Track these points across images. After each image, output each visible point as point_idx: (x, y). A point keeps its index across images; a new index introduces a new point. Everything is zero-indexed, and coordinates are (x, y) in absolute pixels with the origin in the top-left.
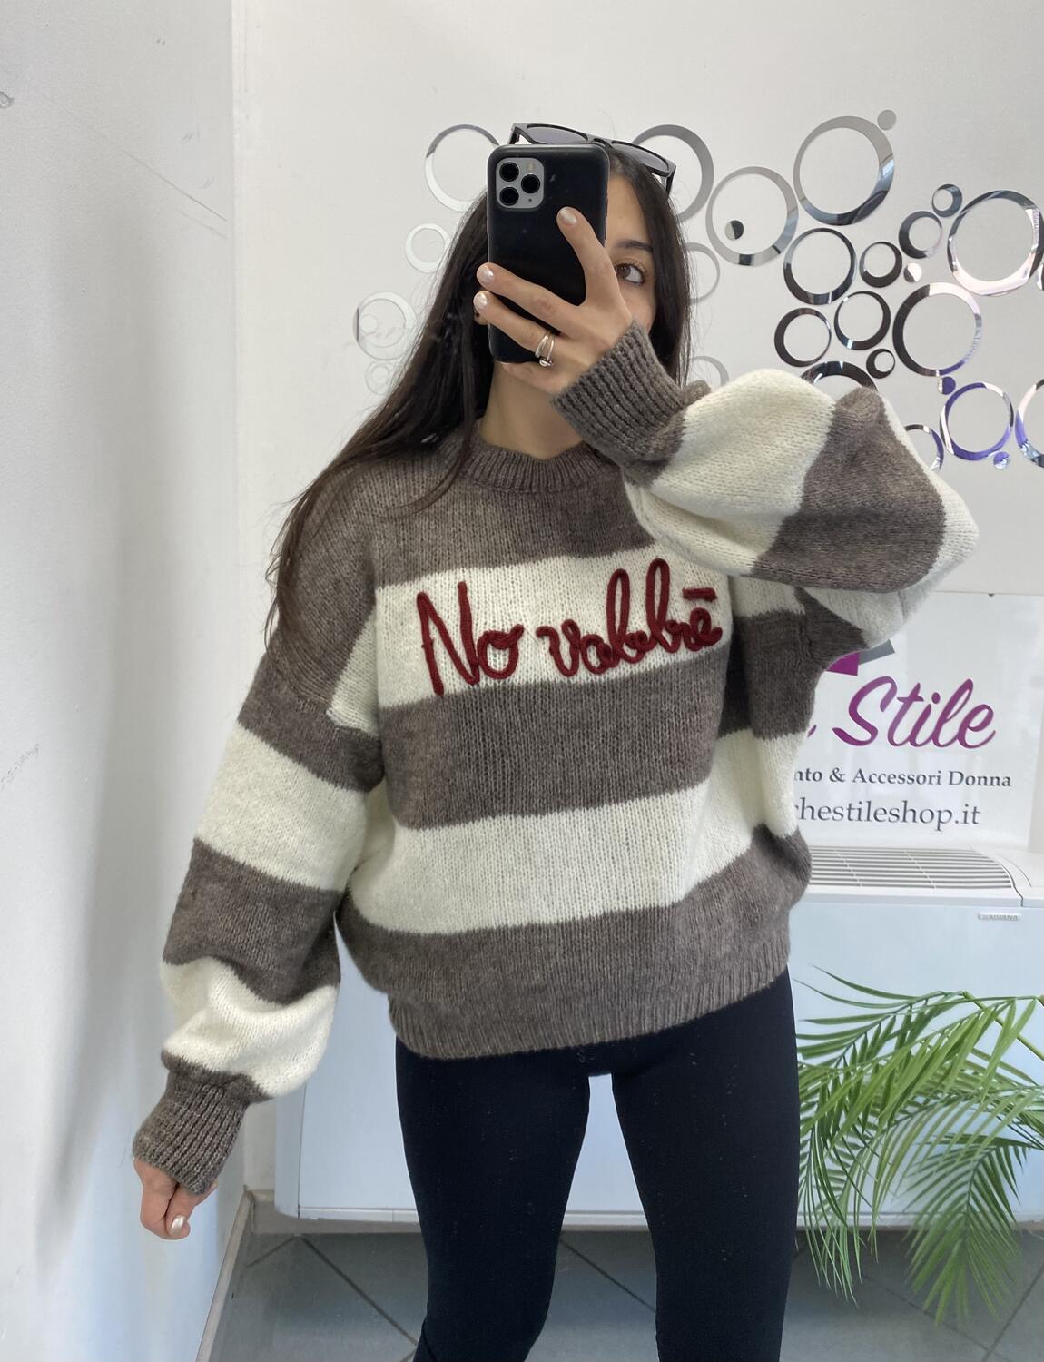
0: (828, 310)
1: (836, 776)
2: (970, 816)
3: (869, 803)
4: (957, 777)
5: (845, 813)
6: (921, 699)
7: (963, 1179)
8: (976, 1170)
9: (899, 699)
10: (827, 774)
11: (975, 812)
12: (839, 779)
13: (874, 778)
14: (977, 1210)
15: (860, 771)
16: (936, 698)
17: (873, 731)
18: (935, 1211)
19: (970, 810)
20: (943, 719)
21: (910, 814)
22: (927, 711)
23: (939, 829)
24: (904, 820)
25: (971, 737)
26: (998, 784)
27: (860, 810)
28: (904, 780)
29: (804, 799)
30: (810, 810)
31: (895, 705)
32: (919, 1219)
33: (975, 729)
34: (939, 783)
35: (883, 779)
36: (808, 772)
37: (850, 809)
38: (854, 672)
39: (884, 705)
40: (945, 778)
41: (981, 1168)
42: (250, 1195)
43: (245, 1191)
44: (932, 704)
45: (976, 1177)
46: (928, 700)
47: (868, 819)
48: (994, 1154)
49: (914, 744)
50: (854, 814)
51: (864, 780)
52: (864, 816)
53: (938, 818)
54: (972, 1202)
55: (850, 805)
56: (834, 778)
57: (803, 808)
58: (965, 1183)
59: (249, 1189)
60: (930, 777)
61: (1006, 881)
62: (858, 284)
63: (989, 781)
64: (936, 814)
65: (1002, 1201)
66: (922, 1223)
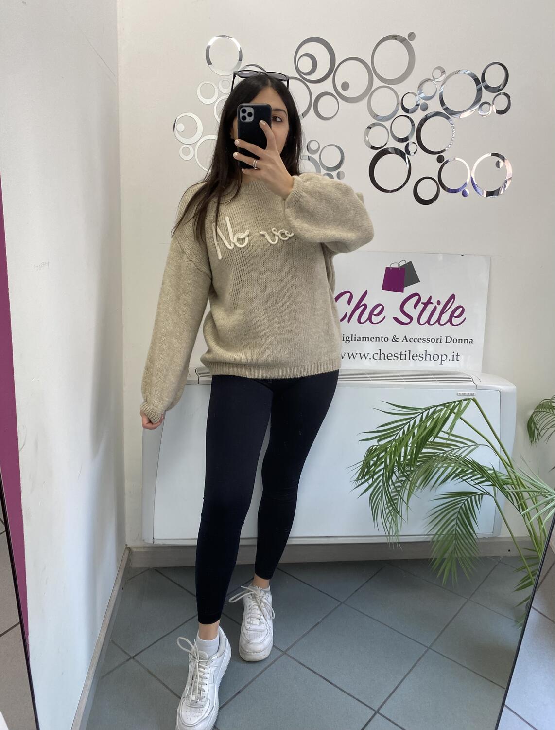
0: (387, 124)
1: (395, 339)
2: (455, 357)
3: (410, 351)
4: (449, 339)
5: (399, 356)
6: (432, 303)
7: (452, 518)
8: (459, 512)
9: (422, 303)
10: (391, 338)
11: (457, 355)
12: (396, 341)
13: (412, 340)
14: (460, 533)
15: (405, 337)
16: (439, 303)
17: (411, 318)
18: (441, 534)
19: (455, 354)
20: (442, 313)
21: (428, 357)
22: (435, 309)
23: (441, 364)
24: (426, 360)
25: (455, 321)
26: (467, 343)
27: (405, 354)
28: (425, 341)
29: (380, 350)
30: (383, 355)
31: (420, 306)
32: (434, 537)
33: (457, 317)
34: (441, 342)
35: (416, 340)
36: (382, 338)
37: (401, 354)
38: (402, 291)
39: (415, 306)
40: (444, 340)
41: (461, 511)
42: (129, 549)
43: (126, 547)
44: (437, 305)
45: (459, 516)
46: (435, 304)
47: (409, 359)
48: (466, 503)
49: (429, 324)
50: (403, 357)
51: (407, 341)
52: (407, 358)
53: (441, 358)
54: (458, 529)
55: (401, 352)
56: (394, 340)
57: (380, 355)
58: (454, 519)
59: (128, 546)
60: (437, 339)
61: (469, 379)
62: (401, 112)
63: (463, 342)
64: (440, 357)
65: (471, 528)
66: (435, 539)
